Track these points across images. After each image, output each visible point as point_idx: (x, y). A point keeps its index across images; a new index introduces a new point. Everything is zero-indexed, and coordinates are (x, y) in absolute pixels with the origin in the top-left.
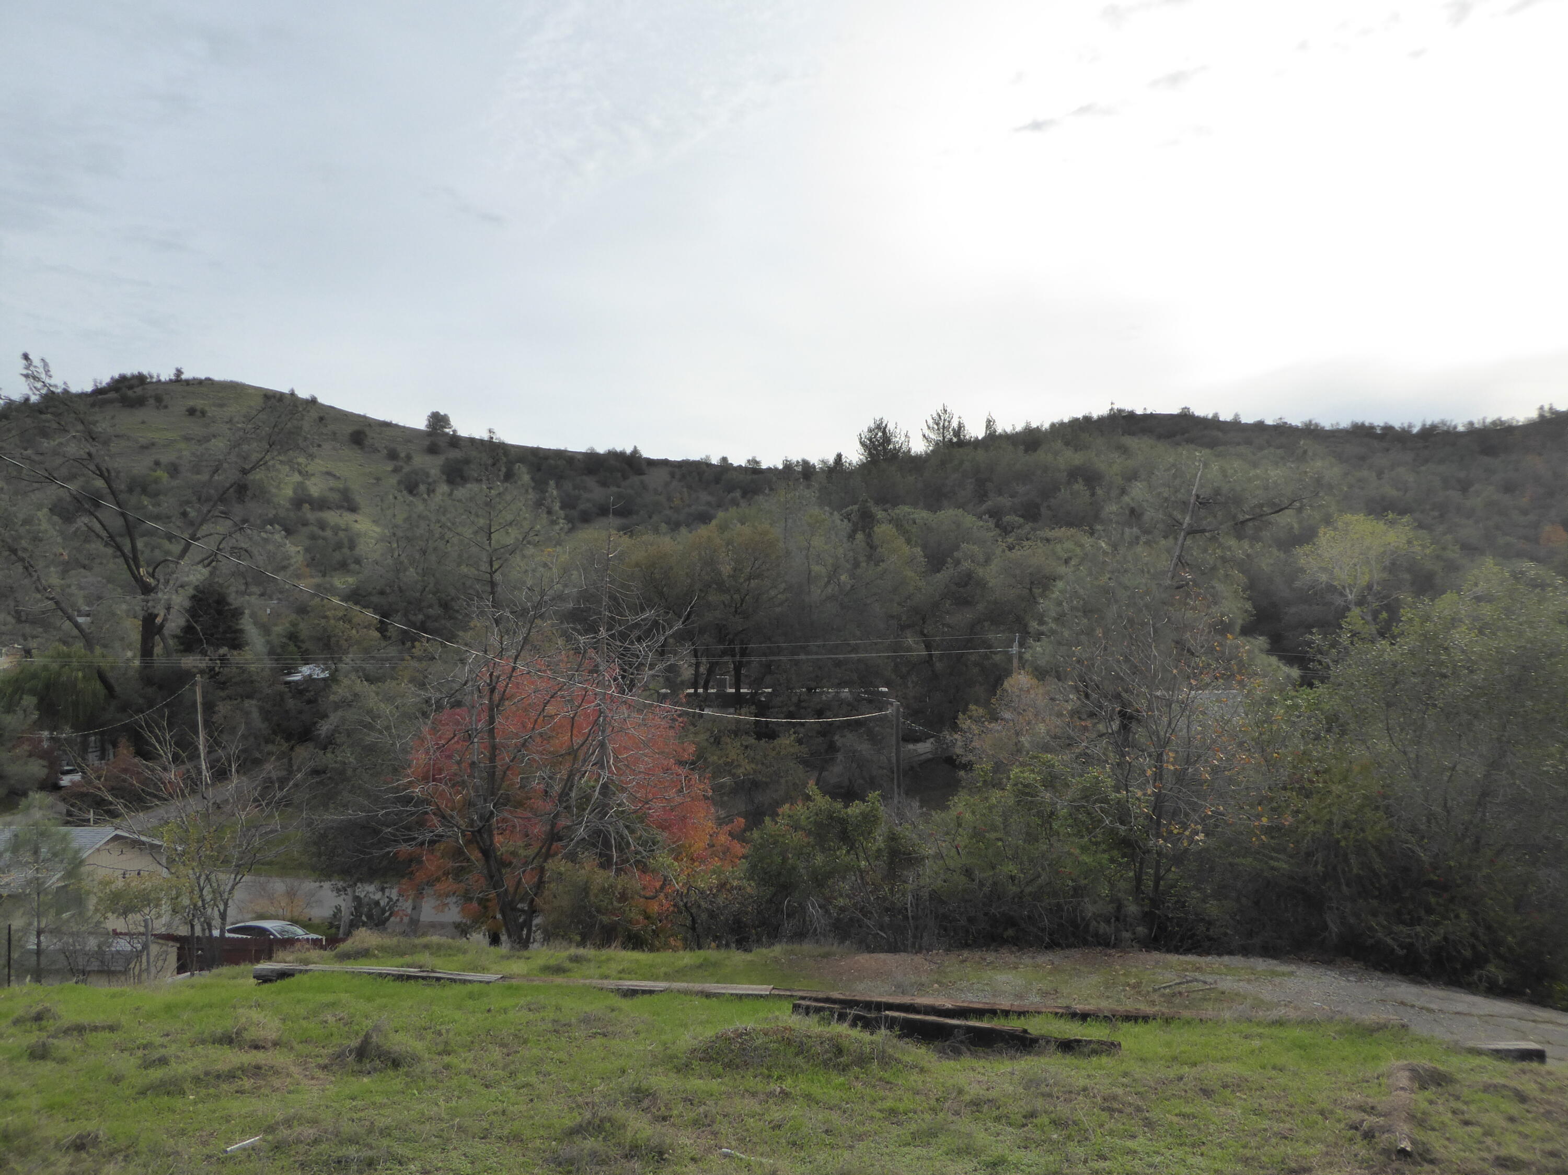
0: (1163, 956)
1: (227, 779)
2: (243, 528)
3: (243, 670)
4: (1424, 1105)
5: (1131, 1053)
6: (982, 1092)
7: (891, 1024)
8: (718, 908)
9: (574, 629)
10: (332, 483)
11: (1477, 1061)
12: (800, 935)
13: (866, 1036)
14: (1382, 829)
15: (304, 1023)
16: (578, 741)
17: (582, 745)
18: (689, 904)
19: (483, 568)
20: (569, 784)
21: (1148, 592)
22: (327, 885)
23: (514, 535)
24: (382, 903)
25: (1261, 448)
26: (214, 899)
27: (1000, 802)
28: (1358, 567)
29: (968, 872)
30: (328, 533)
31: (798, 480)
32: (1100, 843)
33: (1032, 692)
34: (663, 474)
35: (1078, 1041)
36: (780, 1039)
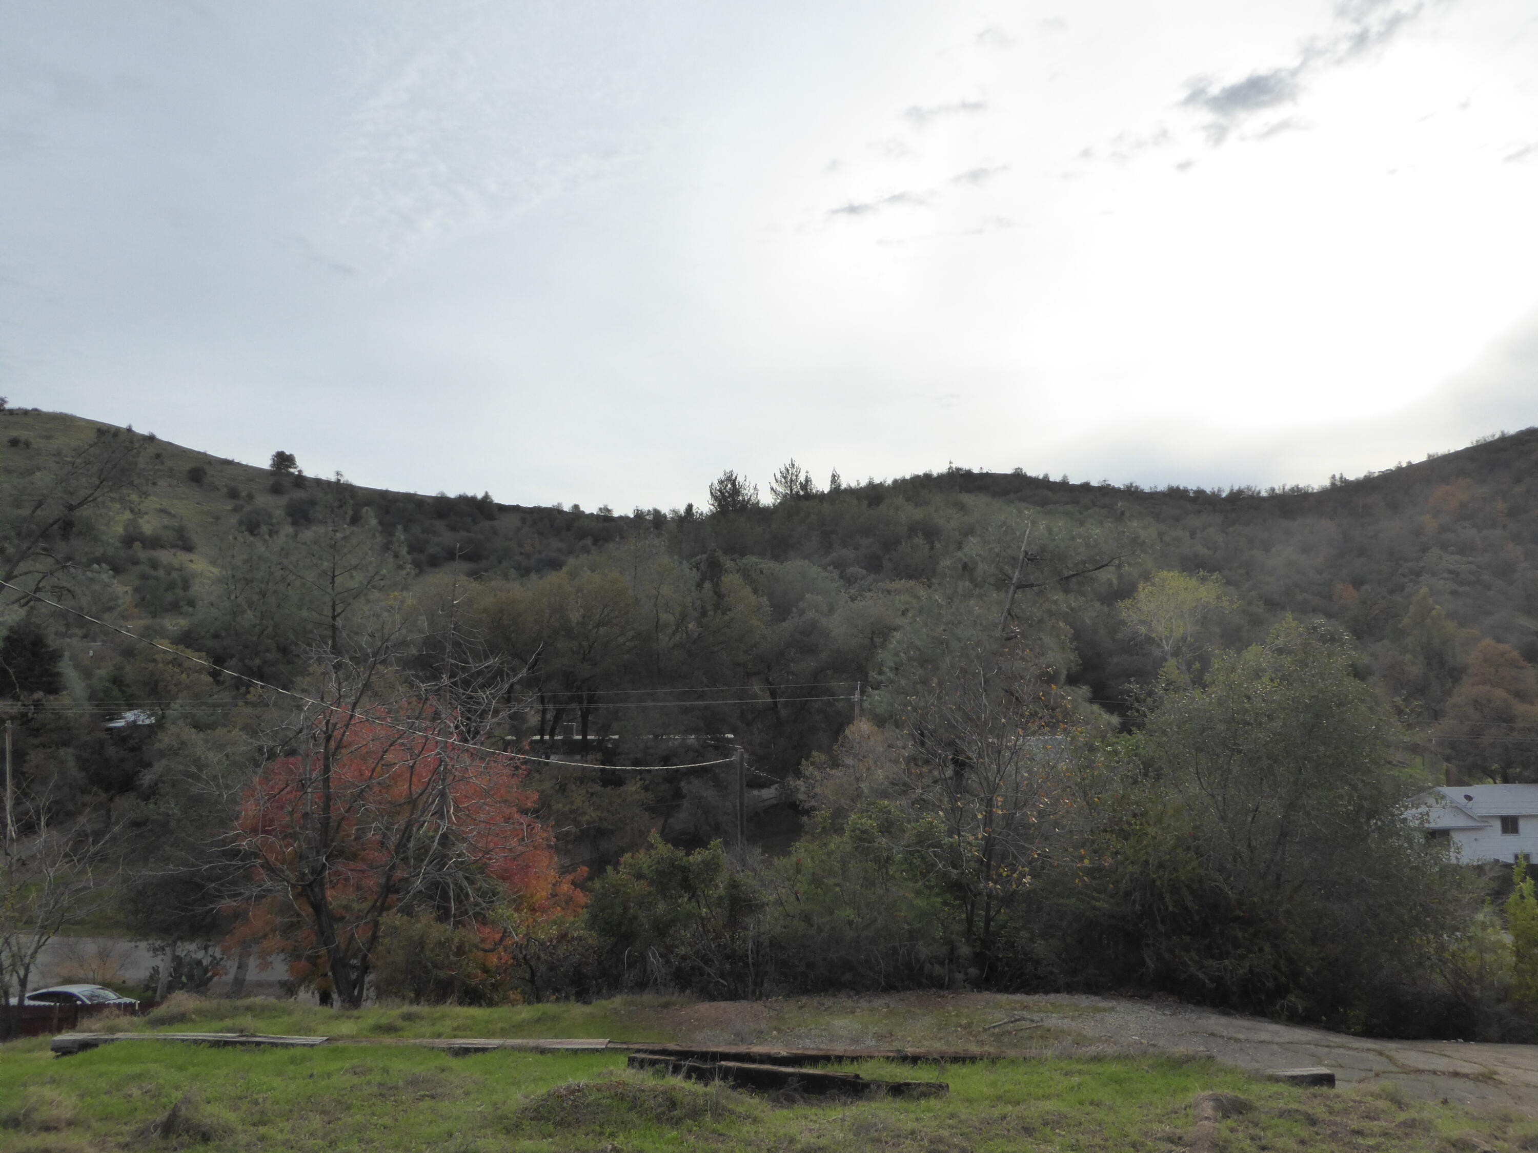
0: (993, 995)
1: (35, 833)
2: (66, 567)
3: (58, 716)
4: (1226, 1133)
5: (959, 1094)
6: (812, 1140)
7: (725, 1074)
8: (558, 960)
9: (417, 677)
10: (166, 521)
11: (1274, 1088)
12: (641, 986)
13: (699, 1088)
14: (1193, 869)
15: (106, 1098)
16: (416, 790)
17: (421, 794)
18: (528, 957)
19: (325, 613)
20: (406, 835)
21: (978, 644)
22: (143, 945)
23: (359, 578)
24: (205, 963)
25: (1087, 508)
26: (13, 964)
27: (838, 848)
28: (1173, 620)
29: (807, 918)
30: (161, 573)
31: (648, 529)
32: (933, 887)
33: (872, 739)
34: (513, 521)
35: (908, 1085)
36: (613, 1094)
